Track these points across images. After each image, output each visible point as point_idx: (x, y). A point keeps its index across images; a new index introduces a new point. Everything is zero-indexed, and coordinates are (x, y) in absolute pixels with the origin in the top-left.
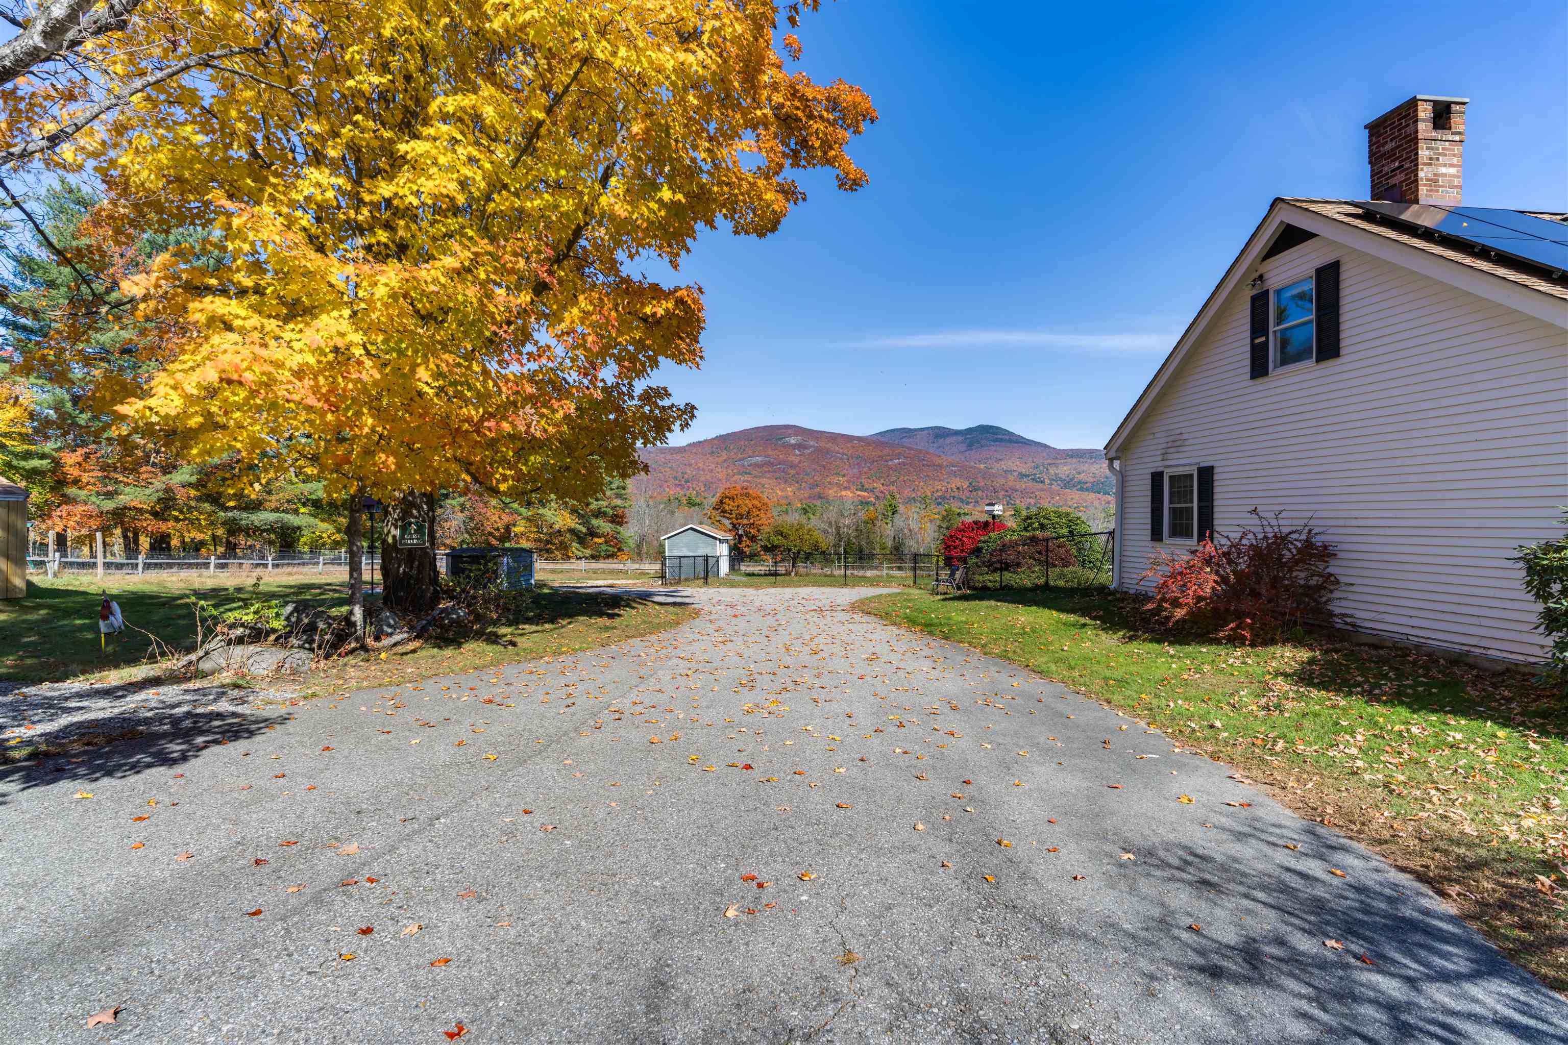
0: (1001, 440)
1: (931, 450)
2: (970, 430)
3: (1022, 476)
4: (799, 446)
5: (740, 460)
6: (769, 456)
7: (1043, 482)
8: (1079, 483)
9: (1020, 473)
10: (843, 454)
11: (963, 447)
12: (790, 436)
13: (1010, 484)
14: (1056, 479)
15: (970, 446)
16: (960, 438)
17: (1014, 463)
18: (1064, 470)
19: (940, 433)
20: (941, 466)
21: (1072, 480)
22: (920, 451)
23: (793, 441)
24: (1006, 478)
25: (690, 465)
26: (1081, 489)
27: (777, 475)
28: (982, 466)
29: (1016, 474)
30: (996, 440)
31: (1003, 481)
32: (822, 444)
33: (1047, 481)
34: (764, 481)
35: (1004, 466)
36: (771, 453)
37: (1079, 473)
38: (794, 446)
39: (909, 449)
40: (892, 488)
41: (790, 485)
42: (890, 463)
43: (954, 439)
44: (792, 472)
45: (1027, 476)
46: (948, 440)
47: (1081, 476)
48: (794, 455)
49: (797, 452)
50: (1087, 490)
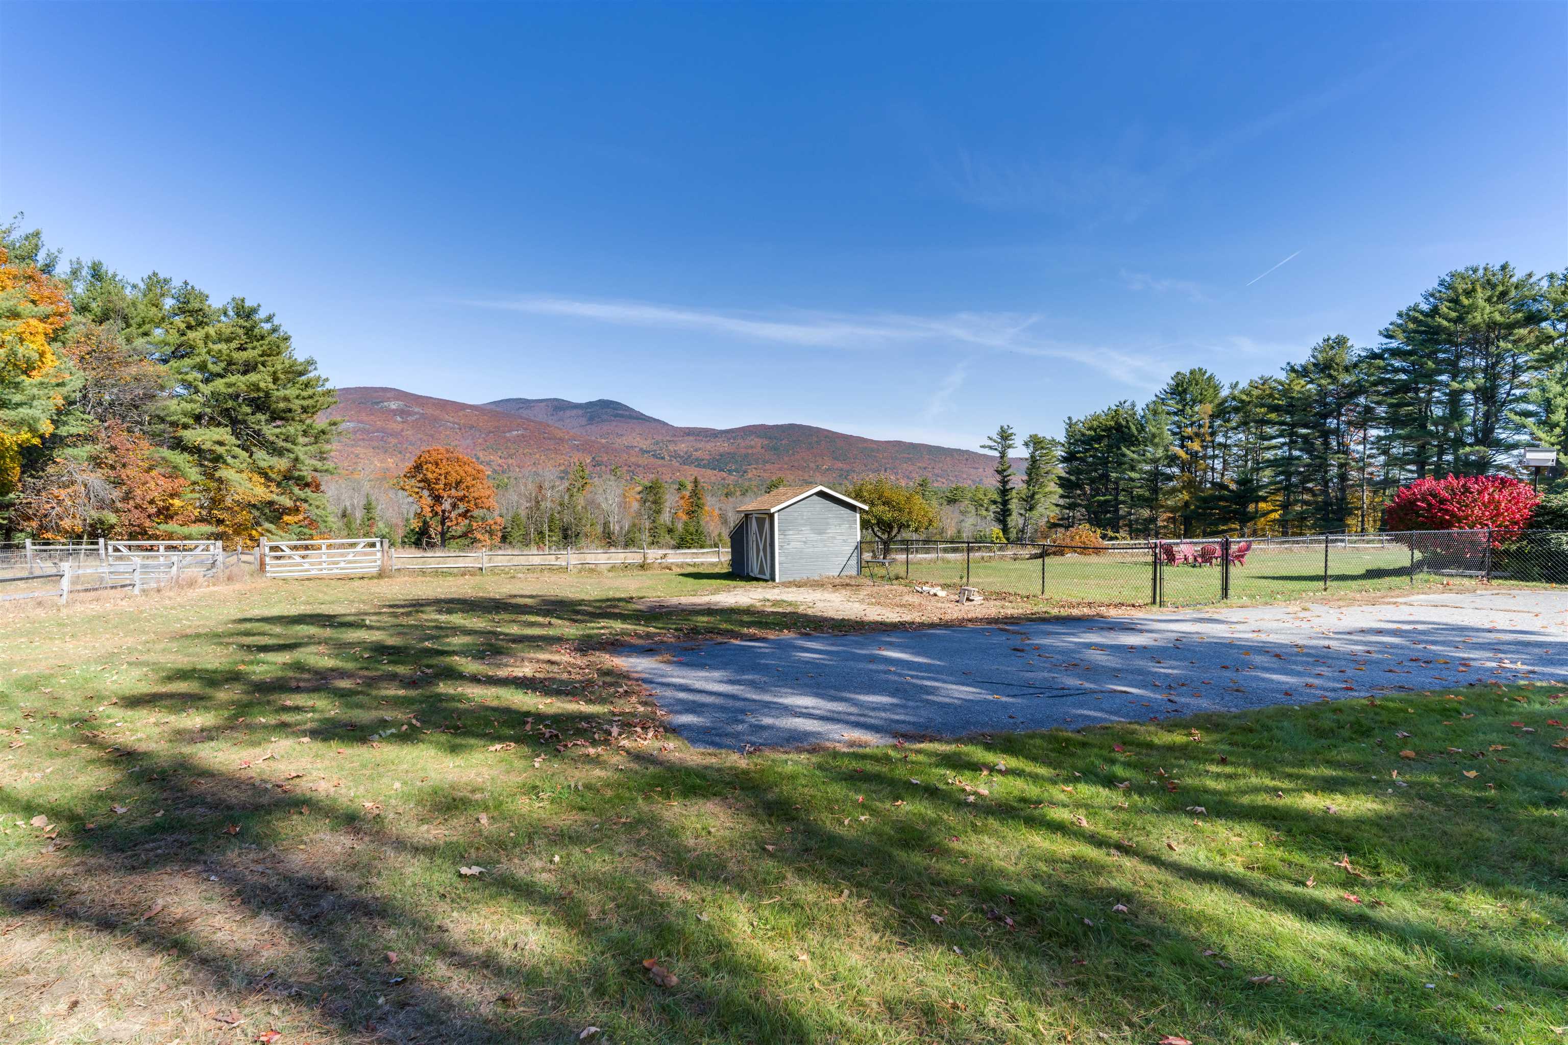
0: (622, 416)
1: (550, 422)
2: (590, 404)
3: (643, 451)
4: (402, 412)
7: (663, 458)
8: (697, 459)
9: (641, 449)
10: (454, 423)
11: (583, 421)
12: (389, 400)
13: (633, 460)
14: (675, 456)
15: (591, 420)
16: (580, 412)
17: (636, 439)
18: (683, 447)
19: (559, 406)
20: (562, 440)
21: (690, 457)
22: (541, 423)
23: (393, 405)
24: (628, 454)
26: (698, 466)
27: (375, 444)
28: (604, 441)
29: (637, 450)
30: (616, 416)
31: (625, 456)
32: (429, 411)
33: (667, 458)
34: (358, 450)
35: (626, 441)
36: (365, 418)
37: (696, 450)
38: (395, 412)
39: (529, 420)
40: (510, 461)
41: (391, 457)
42: (508, 435)
43: (574, 412)
44: (393, 441)
45: (648, 452)
46: (568, 413)
47: (698, 454)
48: (395, 421)
49: (399, 419)
50: (704, 467)
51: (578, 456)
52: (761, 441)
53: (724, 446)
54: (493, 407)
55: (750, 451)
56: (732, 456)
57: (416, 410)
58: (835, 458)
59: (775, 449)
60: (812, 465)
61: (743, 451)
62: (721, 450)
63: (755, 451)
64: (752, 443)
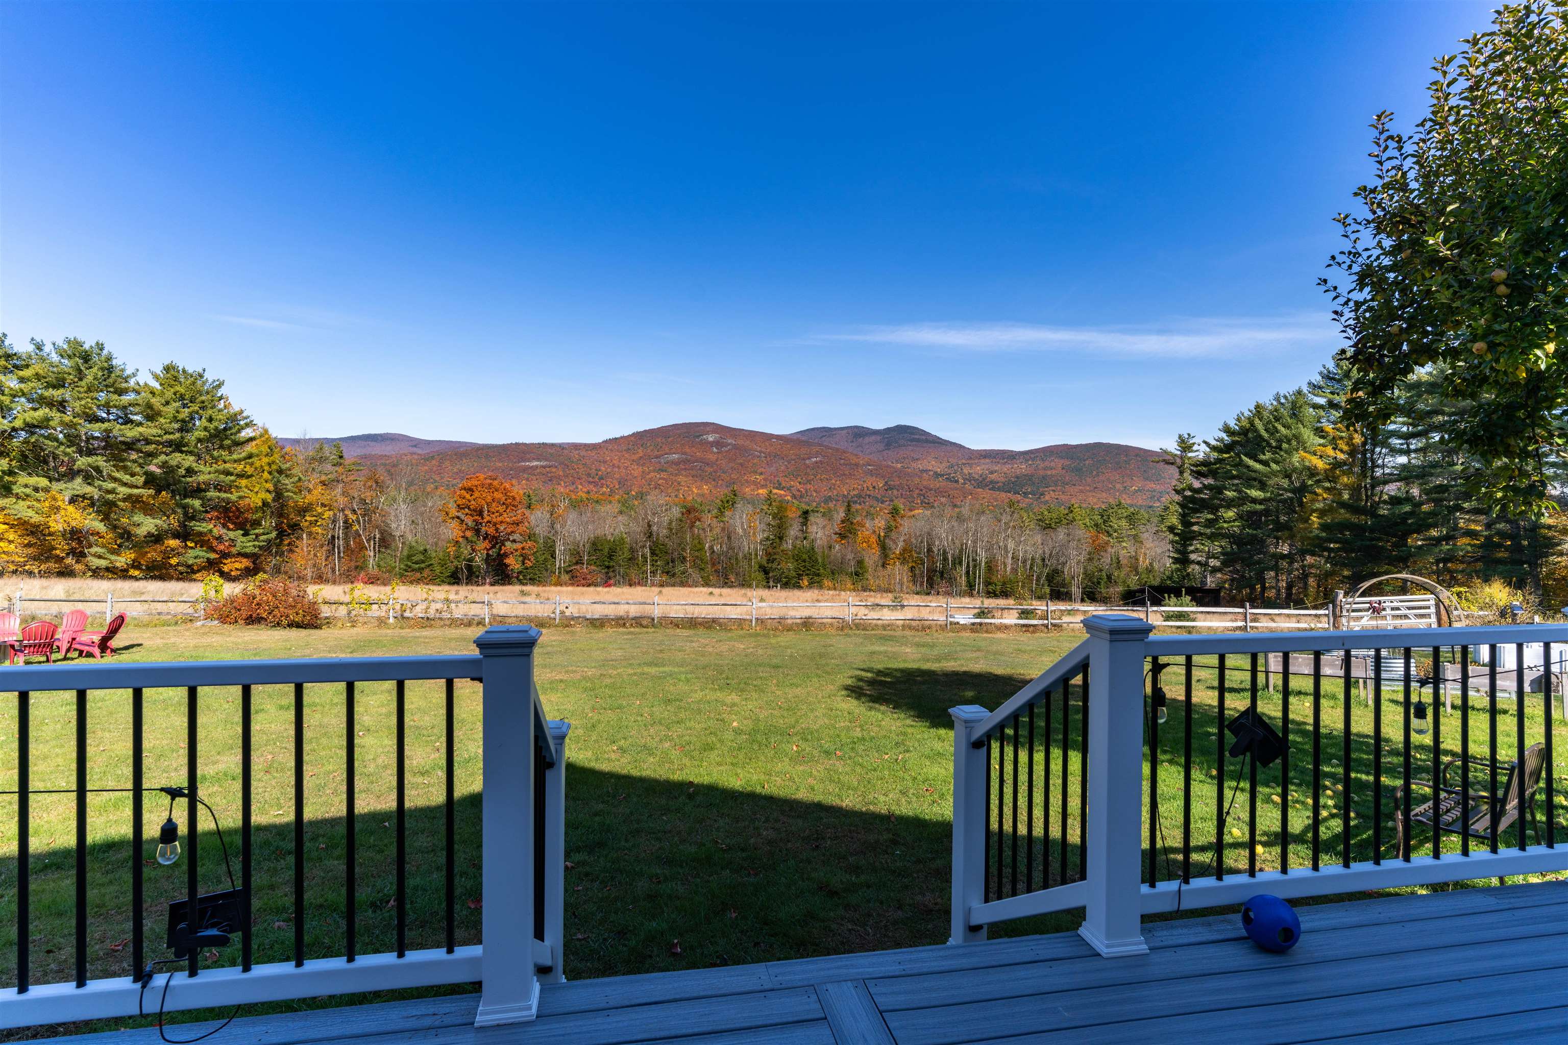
0: (918, 440)
1: (850, 450)
2: (888, 430)
3: (937, 475)
4: (717, 444)
5: (657, 457)
6: (685, 454)
7: (956, 481)
8: (991, 482)
9: (936, 473)
10: (761, 452)
11: (881, 446)
12: (708, 433)
13: (925, 483)
14: (969, 479)
15: (888, 445)
16: (879, 438)
17: (930, 463)
18: (979, 469)
19: (858, 433)
20: (857, 465)
21: (984, 479)
22: (839, 450)
23: (711, 438)
24: (921, 477)
25: (605, 462)
26: (993, 489)
27: (694, 473)
28: (899, 466)
29: (931, 473)
30: (912, 440)
31: (918, 480)
32: (740, 442)
33: (961, 481)
34: (681, 478)
35: (920, 465)
36: (688, 450)
37: (992, 473)
38: (712, 444)
39: (828, 447)
40: (809, 486)
41: (707, 483)
42: (807, 462)
43: (873, 438)
44: (709, 469)
45: (942, 475)
46: (867, 440)
47: (993, 477)
48: (712, 452)
49: (715, 450)
50: (999, 489)
51: (870, 481)
52: (1062, 461)
53: (1022, 468)
54: (799, 436)
55: (1049, 473)
56: (1029, 478)
57: (729, 441)
58: (1146, 479)
59: (1078, 470)
60: (1118, 486)
61: (1041, 473)
62: (1018, 472)
63: (1054, 472)
64: (1053, 464)
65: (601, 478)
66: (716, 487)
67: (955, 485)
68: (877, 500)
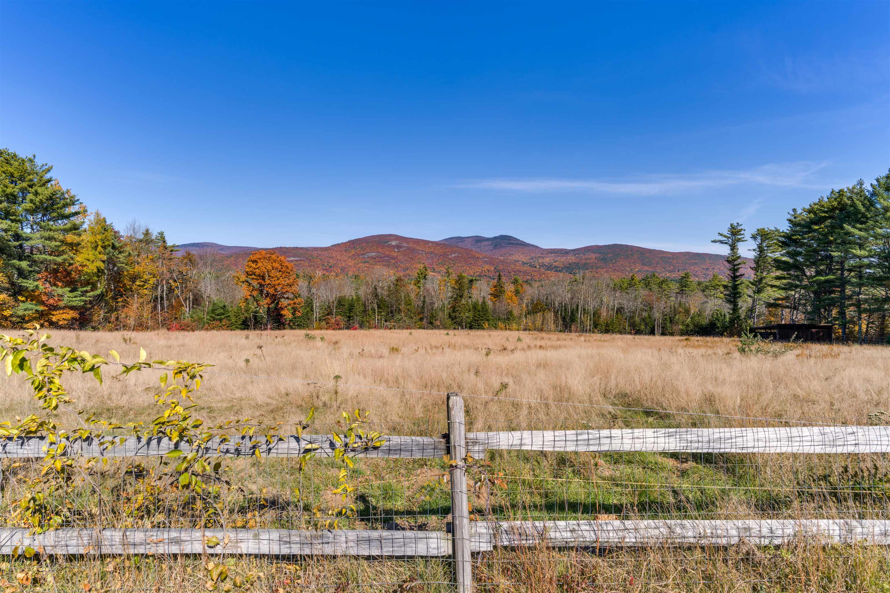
0: (513, 244)
1: (474, 249)
2: (495, 238)
3: (524, 263)
4: (398, 247)
5: (362, 255)
6: (379, 252)
7: (535, 267)
8: (555, 267)
9: (523, 262)
10: (423, 251)
11: (491, 247)
12: (392, 240)
13: (518, 268)
14: (542, 265)
15: (495, 247)
16: (490, 242)
17: (519, 256)
18: (547, 260)
19: (478, 240)
20: (478, 258)
21: (551, 266)
22: (467, 250)
23: (394, 243)
24: (515, 265)
25: (332, 258)
26: (556, 271)
27: (384, 263)
28: (502, 258)
29: (520, 262)
30: (509, 244)
31: (513, 266)
32: (411, 245)
33: (538, 267)
34: (377, 267)
35: (514, 258)
36: (380, 250)
37: (555, 262)
38: (394, 246)
39: (461, 248)
41: (392, 269)
42: (450, 256)
43: (487, 243)
44: (393, 261)
45: (527, 264)
46: (483, 243)
47: (556, 264)
48: (395, 251)
49: (396, 250)
50: (559, 271)
51: (487, 267)
52: (595, 255)
53: (571, 259)
54: (444, 242)
55: (588, 261)
56: (577, 265)
57: (404, 245)
58: (643, 264)
59: (604, 260)
60: (627, 269)
61: (584, 261)
62: (570, 261)
64: (590, 256)
65: (330, 267)
66: (397, 271)
67: (535, 269)
68: (490, 278)
